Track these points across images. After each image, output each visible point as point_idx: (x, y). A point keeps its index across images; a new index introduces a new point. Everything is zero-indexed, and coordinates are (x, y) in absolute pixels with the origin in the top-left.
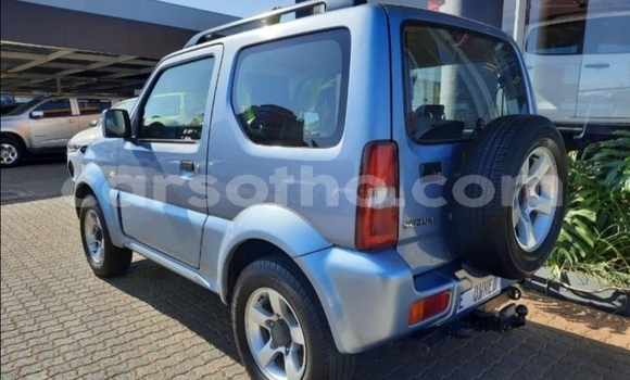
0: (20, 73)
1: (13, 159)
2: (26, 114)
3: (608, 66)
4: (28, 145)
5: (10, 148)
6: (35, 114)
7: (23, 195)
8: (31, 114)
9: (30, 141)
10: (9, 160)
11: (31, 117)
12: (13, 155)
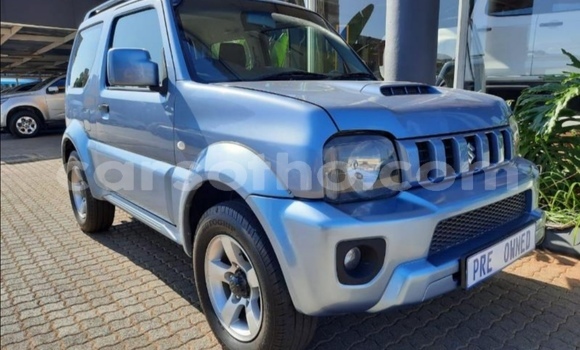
0: (42, 55)
1: (33, 130)
2: (43, 90)
3: (561, 24)
4: (45, 118)
5: (30, 121)
6: (51, 89)
7: (33, 157)
8: (47, 90)
9: (48, 115)
10: (29, 130)
11: (48, 92)
12: (33, 126)
